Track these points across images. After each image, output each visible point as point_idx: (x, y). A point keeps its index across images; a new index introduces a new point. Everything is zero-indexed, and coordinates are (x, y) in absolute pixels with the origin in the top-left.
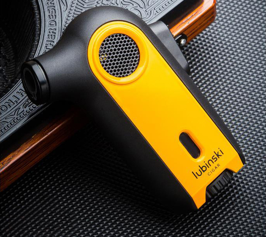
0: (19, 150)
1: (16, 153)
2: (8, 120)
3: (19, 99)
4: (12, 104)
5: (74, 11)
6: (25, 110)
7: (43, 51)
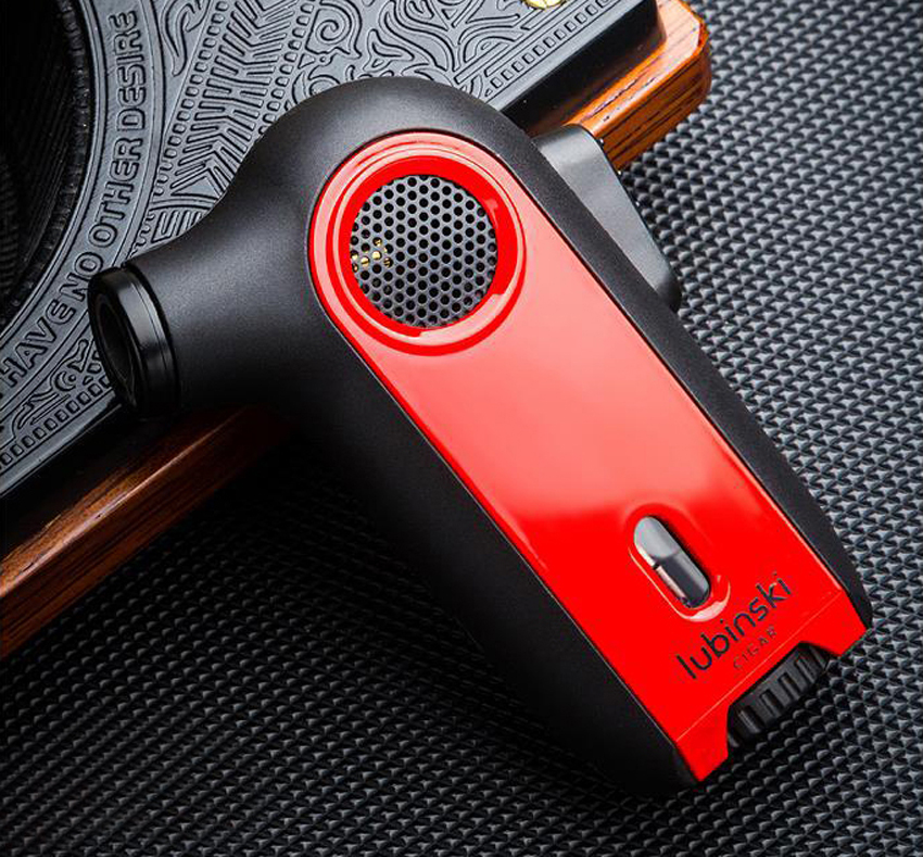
7: (92, 220)
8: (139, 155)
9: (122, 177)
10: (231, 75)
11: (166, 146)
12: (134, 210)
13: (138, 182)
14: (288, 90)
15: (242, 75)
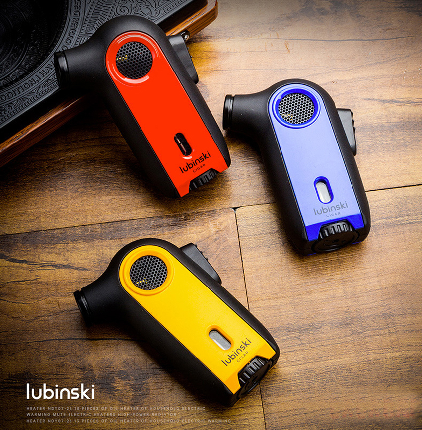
0: (37, 121)
1: (34, 124)
2: (29, 97)
3: (40, 79)
4: (34, 82)
5: (96, 4)
6: (44, 89)
7: (65, 38)
8: (78, 23)
9: (73, 28)
10: (101, 5)
11: (84, 21)
12: (76, 36)
13: (77, 29)
14: (115, 9)
15: (104, 5)
